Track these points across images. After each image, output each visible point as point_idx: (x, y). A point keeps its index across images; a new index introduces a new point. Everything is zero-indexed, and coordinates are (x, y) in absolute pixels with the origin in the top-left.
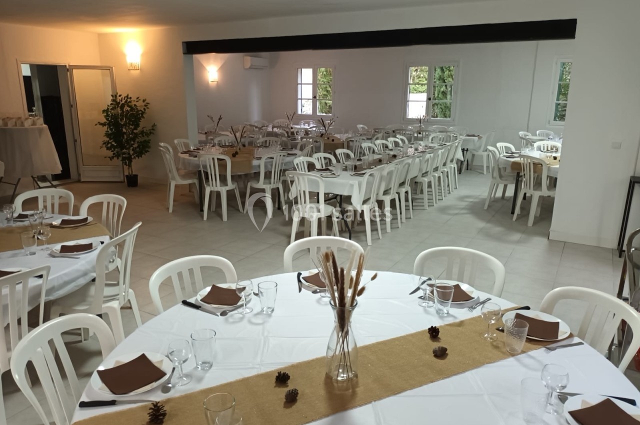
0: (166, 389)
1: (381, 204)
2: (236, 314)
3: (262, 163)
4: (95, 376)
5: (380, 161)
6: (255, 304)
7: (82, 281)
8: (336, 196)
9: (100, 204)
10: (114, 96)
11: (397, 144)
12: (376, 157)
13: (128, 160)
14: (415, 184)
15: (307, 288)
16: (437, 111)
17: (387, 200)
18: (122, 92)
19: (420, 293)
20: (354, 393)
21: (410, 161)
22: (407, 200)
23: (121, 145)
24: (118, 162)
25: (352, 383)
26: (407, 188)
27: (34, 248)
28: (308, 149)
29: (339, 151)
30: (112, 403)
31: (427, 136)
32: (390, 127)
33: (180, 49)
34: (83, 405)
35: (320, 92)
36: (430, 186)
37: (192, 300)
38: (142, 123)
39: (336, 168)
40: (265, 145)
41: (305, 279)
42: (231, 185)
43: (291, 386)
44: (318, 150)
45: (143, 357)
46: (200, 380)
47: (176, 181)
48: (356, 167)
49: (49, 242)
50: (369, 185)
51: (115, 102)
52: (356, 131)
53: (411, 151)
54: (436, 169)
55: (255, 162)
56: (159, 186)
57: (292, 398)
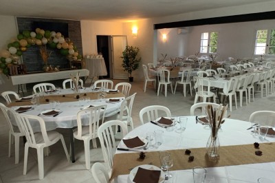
0: (145, 149)
1: (238, 93)
2: (171, 128)
3: (183, 73)
4: (122, 141)
5: (239, 74)
6: (178, 126)
7: (116, 112)
8: (216, 88)
9: (122, 86)
10: (127, 47)
11: (248, 66)
12: (237, 72)
13: (130, 71)
14: (257, 86)
15: (200, 122)
16: (272, 51)
17: (241, 92)
18: (130, 45)
19: (252, 130)
20: (217, 162)
21: (254, 74)
22: (251, 93)
23: (128, 66)
24: (127, 72)
25: (217, 158)
26: (252, 87)
27: (101, 99)
28: (204, 68)
29: (218, 69)
30: (127, 150)
31: (265, 63)
32: (245, 59)
33: (153, 27)
34: (118, 149)
35: (211, 43)
36: (264, 87)
37: (154, 121)
38: (136, 57)
39: (217, 76)
40: (185, 66)
41: (200, 119)
42: (169, 82)
43: (191, 155)
44: (209, 68)
45: (137, 137)
46: (157, 148)
47: (148, 80)
48: (226, 76)
49: (106, 98)
50: (232, 84)
51: (127, 49)
52: (228, 60)
53: (255, 70)
54: (268, 79)
55: (180, 73)
56: (141, 82)
57: (191, 159)
